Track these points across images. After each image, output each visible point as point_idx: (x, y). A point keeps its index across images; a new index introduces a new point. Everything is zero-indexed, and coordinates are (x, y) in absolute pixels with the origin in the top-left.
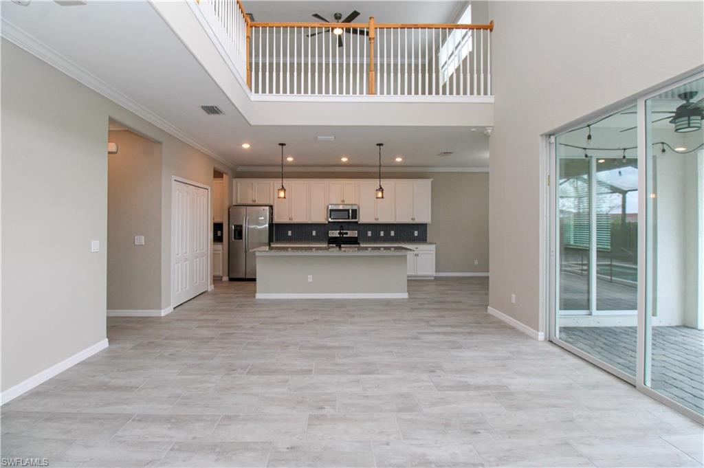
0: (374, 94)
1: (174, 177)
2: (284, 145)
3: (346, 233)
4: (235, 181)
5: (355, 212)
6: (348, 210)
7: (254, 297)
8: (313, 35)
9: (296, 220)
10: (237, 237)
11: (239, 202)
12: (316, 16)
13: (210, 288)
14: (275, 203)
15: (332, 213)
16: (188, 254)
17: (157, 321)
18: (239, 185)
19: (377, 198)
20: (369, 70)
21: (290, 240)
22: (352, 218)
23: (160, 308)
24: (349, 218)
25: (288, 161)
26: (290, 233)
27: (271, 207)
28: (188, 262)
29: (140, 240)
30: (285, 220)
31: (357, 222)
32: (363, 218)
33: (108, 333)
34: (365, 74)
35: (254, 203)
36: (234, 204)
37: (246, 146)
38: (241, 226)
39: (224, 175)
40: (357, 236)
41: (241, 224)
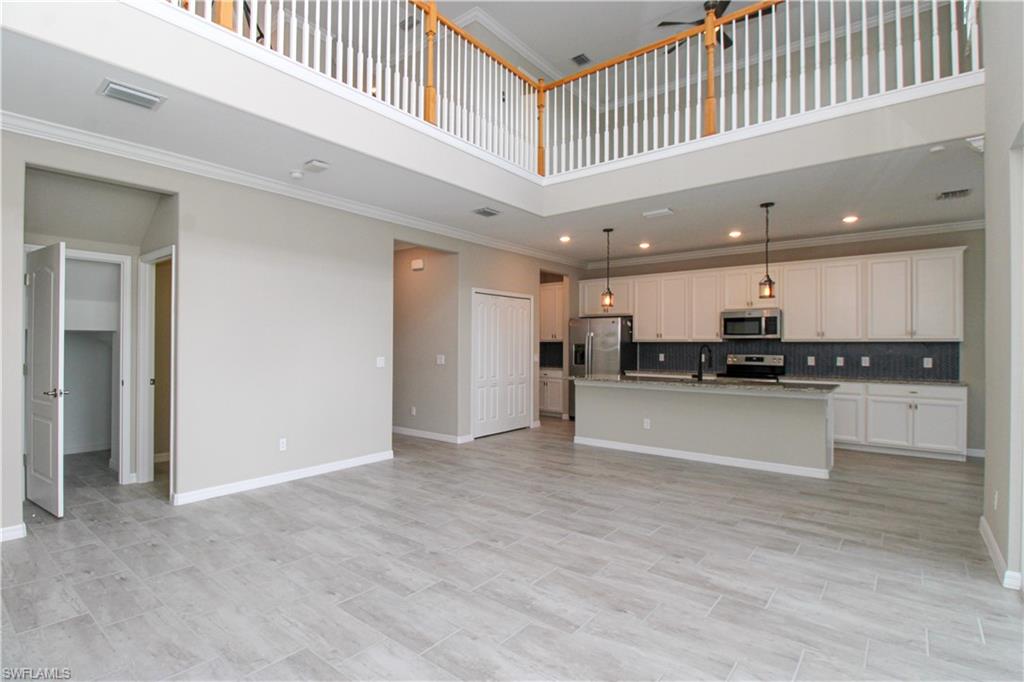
0: (715, 133)
1: (474, 290)
2: (611, 230)
3: (761, 360)
4: (582, 284)
5: (772, 323)
6: (759, 319)
7: (573, 440)
8: (671, 51)
9: (669, 336)
10: (578, 361)
11: (588, 312)
12: (663, 24)
13: (535, 424)
14: (636, 312)
15: (729, 324)
16: (497, 377)
17: (452, 447)
18: (586, 289)
19: (761, 297)
20: (706, 96)
21: (662, 367)
22: (767, 332)
23: (456, 434)
24: (760, 333)
25: (641, 249)
26: (662, 357)
27: (630, 318)
28: (497, 388)
29: (441, 360)
30: (650, 337)
31: (780, 339)
32: (791, 332)
33: (394, 446)
34: (699, 106)
35: (606, 314)
36: (581, 315)
37: (565, 239)
38: (583, 346)
39: (565, 278)
40: (782, 364)
41: (582, 343)
